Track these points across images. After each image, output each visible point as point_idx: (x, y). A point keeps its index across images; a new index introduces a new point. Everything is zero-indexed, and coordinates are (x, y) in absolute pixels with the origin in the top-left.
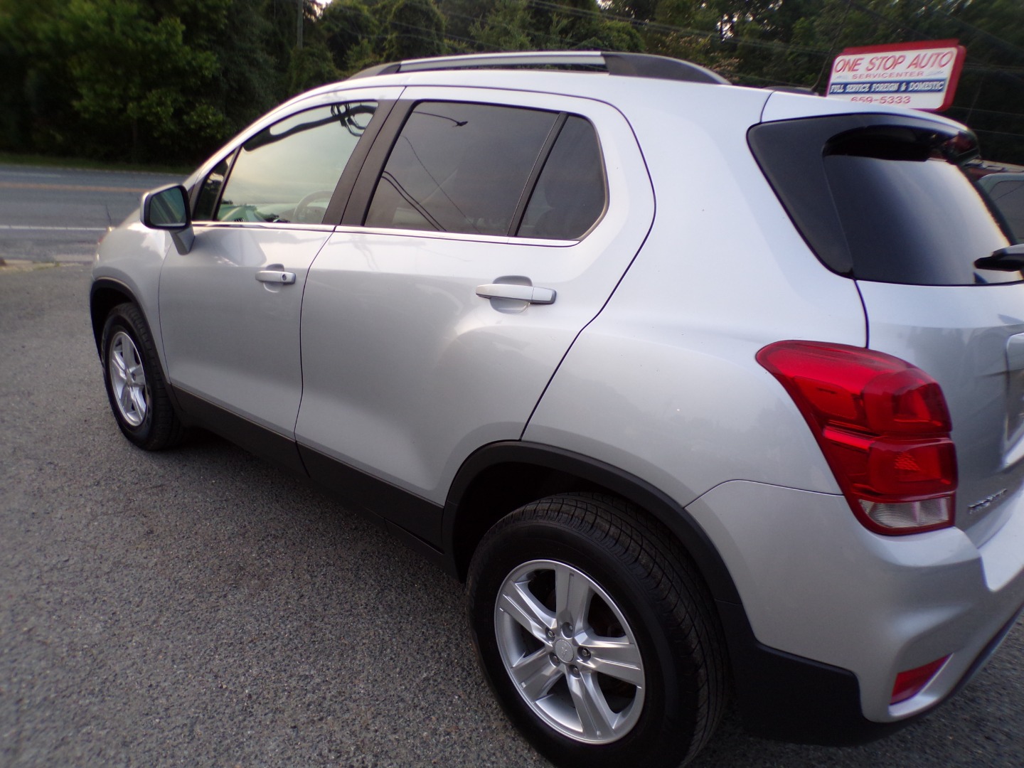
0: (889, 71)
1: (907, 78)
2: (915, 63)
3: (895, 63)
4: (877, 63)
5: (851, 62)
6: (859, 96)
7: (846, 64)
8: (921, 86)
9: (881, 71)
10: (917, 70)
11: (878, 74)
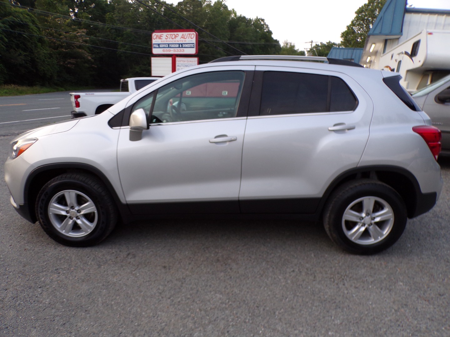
0: (174, 40)
1: (181, 42)
2: (183, 37)
3: (176, 37)
4: (169, 36)
5: (159, 36)
6: (165, 49)
7: (157, 36)
8: (186, 46)
9: (171, 39)
10: (184, 39)
11: (170, 41)
